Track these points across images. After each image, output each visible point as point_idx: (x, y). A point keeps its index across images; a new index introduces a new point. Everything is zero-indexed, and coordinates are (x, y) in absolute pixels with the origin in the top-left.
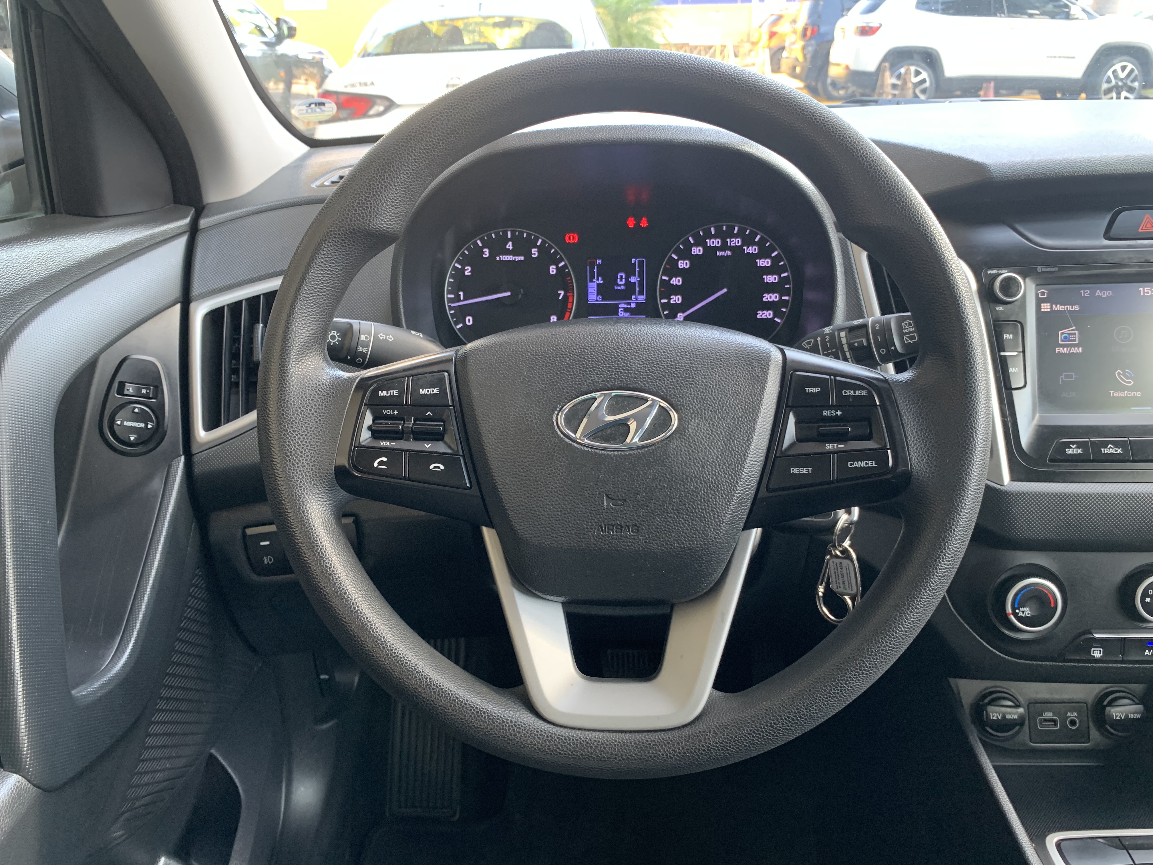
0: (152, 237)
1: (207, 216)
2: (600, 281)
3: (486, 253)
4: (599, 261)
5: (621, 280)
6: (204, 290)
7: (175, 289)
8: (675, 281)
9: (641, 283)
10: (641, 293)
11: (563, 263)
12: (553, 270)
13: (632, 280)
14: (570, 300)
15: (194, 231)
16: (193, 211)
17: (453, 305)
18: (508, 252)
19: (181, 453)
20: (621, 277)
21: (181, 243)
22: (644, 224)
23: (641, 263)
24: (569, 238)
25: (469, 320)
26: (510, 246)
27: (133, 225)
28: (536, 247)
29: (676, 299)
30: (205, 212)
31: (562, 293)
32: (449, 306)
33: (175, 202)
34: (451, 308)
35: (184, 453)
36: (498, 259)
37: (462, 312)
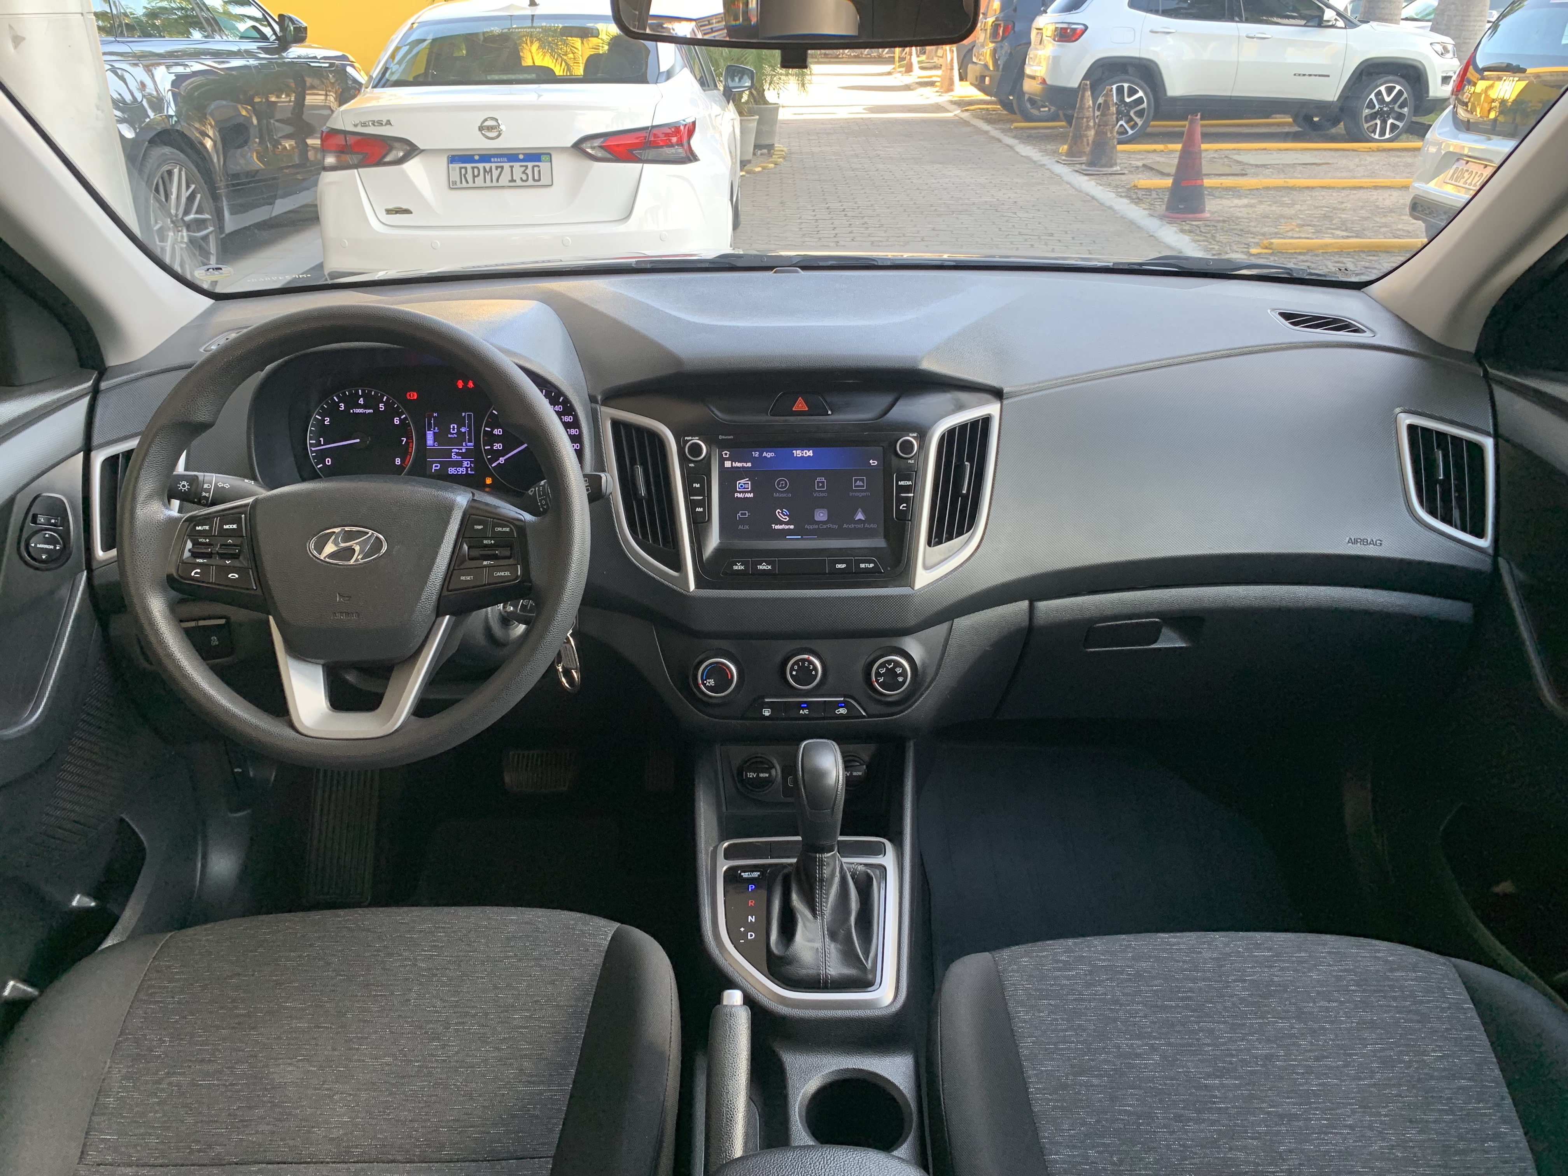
0: (58, 400)
1: (107, 380)
2: (436, 430)
3: (342, 405)
4: (435, 415)
5: (454, 430)
6: (102, 441)
7: (79, 440)
8: (496, 432)
9: (470, 432)
10: (470, 441)
11: (404, 416)
12: (396, 421)
13: (463, 430)
14: (411, 446)
15: (95, 392)
16: (97, 372)
17: (313, 449)
18: (360, 406)
19: (84, 568)
20: (454, 427)
21: (86, 400)
22: (471, 385)
23: (469, 416)
24: (410, 395)
25: (328, 462)
26: (361, 401)
27: (43, 391)
28: (382, 402)
29: (498, 446)
30: (108, 374)
31: (405, 439)
32: (311, 450)
33: (82, 366)
34: (312, 452)
35: (87, 568)
36: (351, 411)
37: (321, 456)
